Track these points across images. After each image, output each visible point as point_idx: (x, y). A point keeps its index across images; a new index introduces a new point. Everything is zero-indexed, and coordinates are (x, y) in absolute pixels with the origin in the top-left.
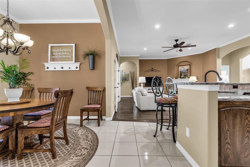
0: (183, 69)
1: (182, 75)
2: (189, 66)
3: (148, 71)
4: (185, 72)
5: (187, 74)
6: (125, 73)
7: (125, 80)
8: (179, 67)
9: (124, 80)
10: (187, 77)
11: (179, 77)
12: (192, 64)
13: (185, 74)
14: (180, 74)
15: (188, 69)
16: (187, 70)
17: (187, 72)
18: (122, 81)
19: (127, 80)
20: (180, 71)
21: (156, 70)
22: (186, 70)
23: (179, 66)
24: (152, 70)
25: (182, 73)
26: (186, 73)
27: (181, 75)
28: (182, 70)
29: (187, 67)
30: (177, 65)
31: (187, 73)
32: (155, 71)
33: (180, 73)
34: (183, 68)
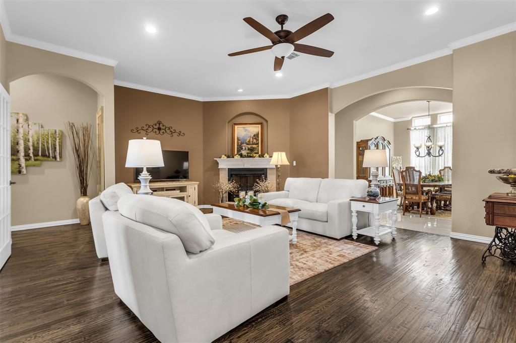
0: (245, 133)
1: (244, 148)
2: (260, 126)
3: (146, 131)
4: (249, 141)
5: (254, 146)
6: (42, 127)
7: (44, 155)
8: (236, 127)
9: (36, 154)
10: (256, 153)
11: (236, 153)
12: (267, 121)
13: (249, 146)
14: (237, 145)
15: (258, 134)
16: (256, 136)
17: (255, 141)
18: (26, 160)
19: (55, 158)
20: (238, 138)
21: (172, 130)
22: (252, 136)
23: (235, 124)
24: (159, 129)
25: (242, 143)
26: (253, 144)
27: (240, 148)
28: (243, 135)
29: (256, 129)
30: (228, 122)
31: (256, 144)
32: (168, 131)
33: (238, 143)
34: (246, 130)
